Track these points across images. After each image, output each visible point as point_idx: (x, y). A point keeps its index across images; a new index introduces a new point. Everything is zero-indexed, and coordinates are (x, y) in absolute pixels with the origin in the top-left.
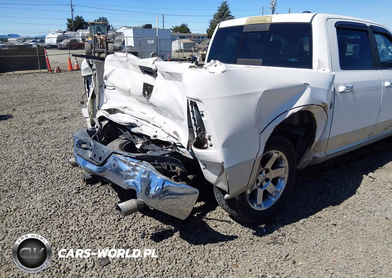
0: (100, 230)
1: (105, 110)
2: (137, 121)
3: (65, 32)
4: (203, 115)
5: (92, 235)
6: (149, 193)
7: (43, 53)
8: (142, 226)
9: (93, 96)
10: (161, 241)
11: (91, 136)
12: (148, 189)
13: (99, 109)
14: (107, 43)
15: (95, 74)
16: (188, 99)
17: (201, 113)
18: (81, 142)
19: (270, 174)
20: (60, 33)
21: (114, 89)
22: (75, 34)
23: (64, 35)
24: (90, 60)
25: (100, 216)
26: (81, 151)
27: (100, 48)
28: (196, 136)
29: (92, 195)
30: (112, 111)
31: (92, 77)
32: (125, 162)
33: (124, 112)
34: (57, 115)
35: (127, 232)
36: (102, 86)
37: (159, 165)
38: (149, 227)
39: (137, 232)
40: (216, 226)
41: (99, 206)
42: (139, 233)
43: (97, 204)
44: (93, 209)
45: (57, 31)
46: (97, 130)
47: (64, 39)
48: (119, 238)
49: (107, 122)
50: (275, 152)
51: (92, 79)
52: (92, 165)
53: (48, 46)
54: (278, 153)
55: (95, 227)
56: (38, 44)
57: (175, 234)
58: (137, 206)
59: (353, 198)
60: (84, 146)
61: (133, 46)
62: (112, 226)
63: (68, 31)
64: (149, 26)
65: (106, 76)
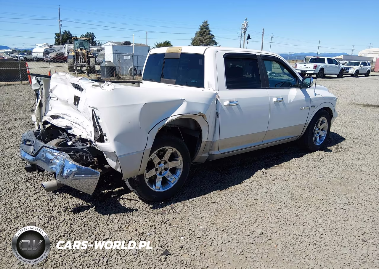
0: (35, 206)
1: (49, 116)
2: (72, 125)
3: (52, 46)
4: (99, 118)
5: (28, 209)
6: (63, 175)
7: (24, 67)
8: (66, 203)
9: (40, 105)
10: (78, 213)
11: (36, 137)
12: (62, 171)
13: (45, 116)
14: (89, 58)
15: (43, 88)
16: (93, 109)
17: (98, 117)
18: (26, 140)
19: (168, 164)
20: (47, 46)
21: (57, 100)
22: (61, 48)
23: (51, 49)
24: (39, 78)
25: (38, 197)
26: (25, 147)
27: (82, 62)
28: (100, 134)
29: (36, 183)
30: (54, 117)
31: (40, 90)
32: (50, 153)
33: (64, 118)
34: (27, 122)
35: (55, 207)
36: (48, 97)
37: (75, 155)
38: (71, 204)
39: (62, 207)
40: (124, 204)
41: (39, 191)
42: (64, 208)
43: (38, 189)
44: (33, 193)
45: (45, 45)
46: (41, 131)
47: (51, 53)
48: (47, 211)
49: (49, 125)
50: (169, 148)
51: (40, 92)
52: (29, 156)
53: (34, 59)
54: (173, 149)
55: (32, 204)
56: (25, 56)
57: (91, 209)
58: (57, 185)
59: (239, 186)
60: (28, 143)
61: (112, 61)
62: (44, 203)
63: (55, 44)
64: (128, 44)
65: (51, 89)
